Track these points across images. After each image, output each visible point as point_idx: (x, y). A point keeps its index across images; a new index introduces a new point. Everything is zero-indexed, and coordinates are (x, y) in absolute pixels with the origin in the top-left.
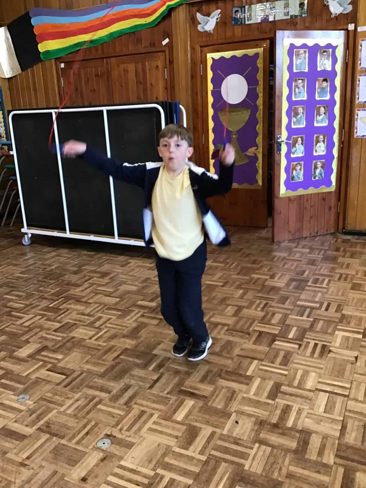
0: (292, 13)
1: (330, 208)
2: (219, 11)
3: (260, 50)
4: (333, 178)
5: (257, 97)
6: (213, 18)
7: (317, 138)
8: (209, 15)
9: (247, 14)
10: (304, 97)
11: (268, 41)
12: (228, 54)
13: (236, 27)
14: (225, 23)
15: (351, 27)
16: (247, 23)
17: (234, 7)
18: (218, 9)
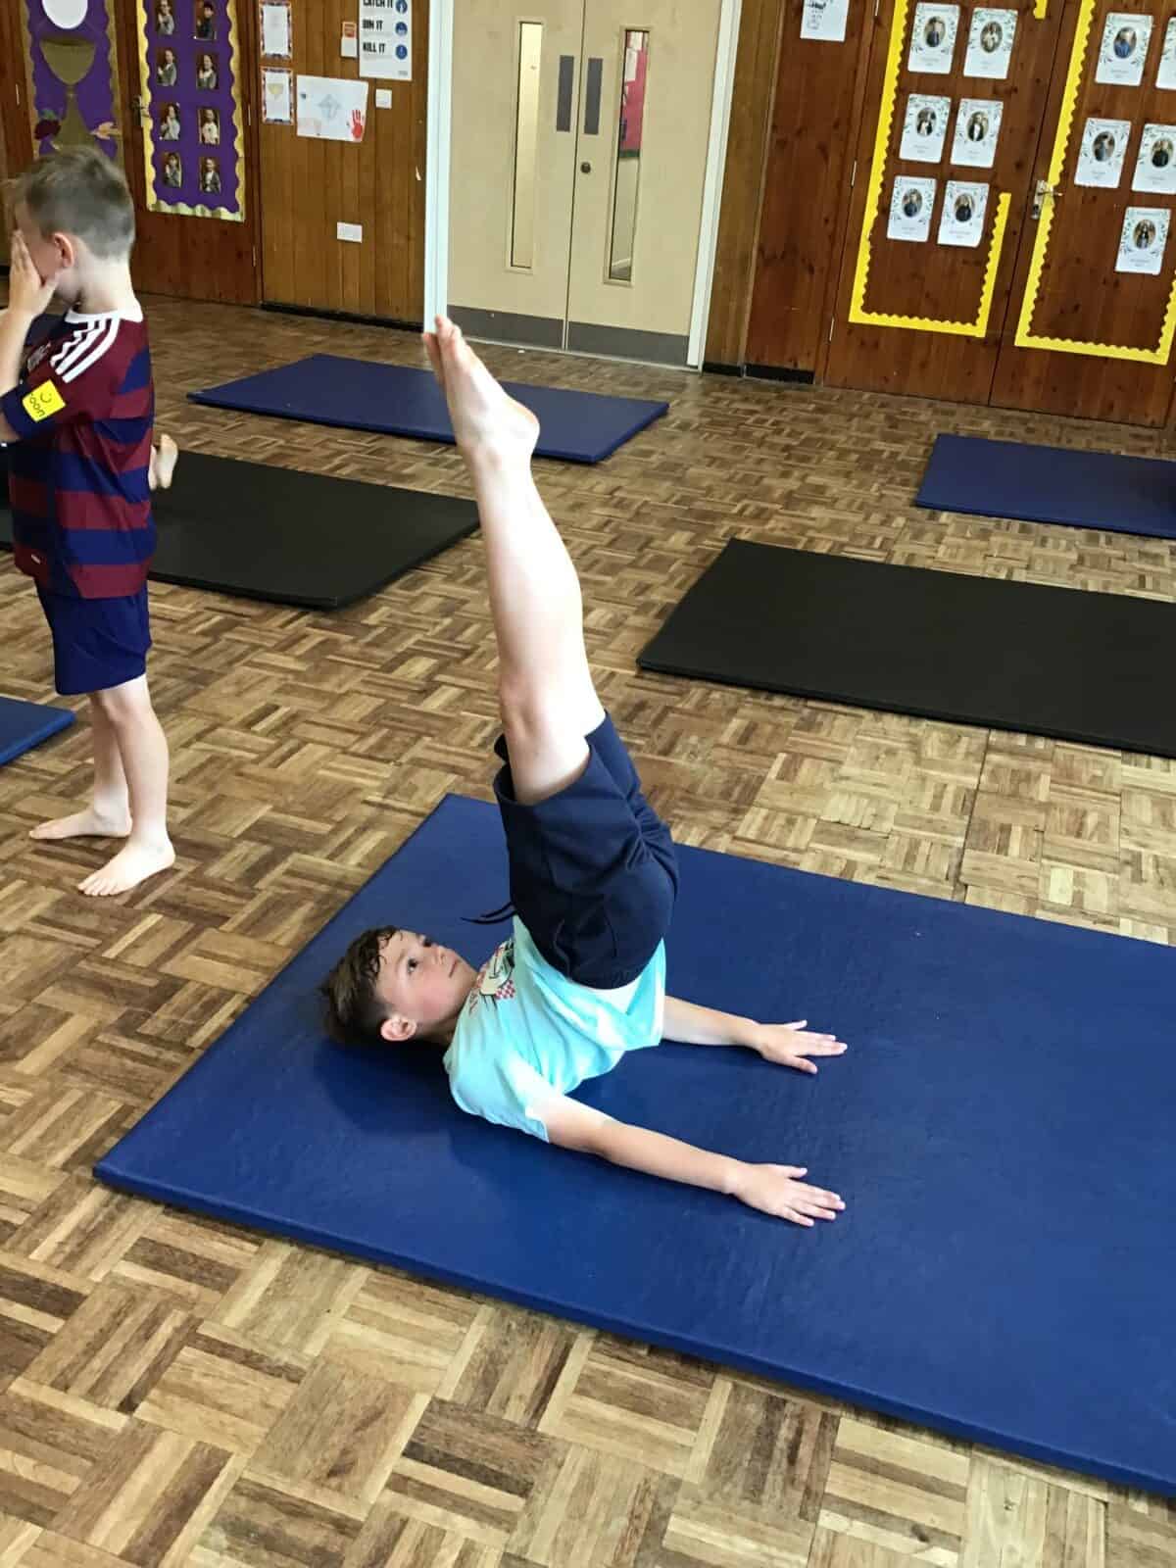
1: (239, 255)
4: (240, 195)
5: (106, 20)
7: (204, 113)
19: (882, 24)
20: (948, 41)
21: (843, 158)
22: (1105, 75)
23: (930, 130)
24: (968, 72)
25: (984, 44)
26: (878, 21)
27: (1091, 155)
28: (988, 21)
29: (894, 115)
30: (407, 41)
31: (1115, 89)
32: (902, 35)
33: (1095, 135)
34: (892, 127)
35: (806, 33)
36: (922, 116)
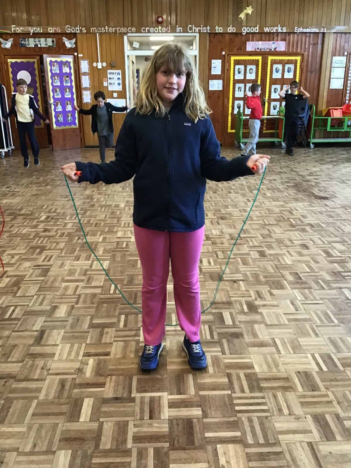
0: (48, 45)
1: (77, 136)
2: (13, 39)
3: (36, 60)
4: (77, 121)
5: (36, 82)
6: (9, 42)
7: (67, 102)
8: (7, 40)
9: (27, 43)
10: (59, 84)
11: (39, 56)
12: (19, 61)
13: (22, 48)
14: (16, 45)
15: (76, 54)
16: (27, 46)
17: (19, 38)
18: (11, 38)
19: (229, 70)
20: (243, 72)
21: (223, 98)
22: (274, 77)
23: (241, 91)
24: (247, 78)
25: (250, 72)
26: (227, 70)
27: (274, 92)
28: (250, 68)
29: (233, 88)
30: (120, 81)
31: (276, 79)
32: (233, 72)
33: (274, 88)
34: (233, 91)
35: (212, 73)
36: (239, 88)
